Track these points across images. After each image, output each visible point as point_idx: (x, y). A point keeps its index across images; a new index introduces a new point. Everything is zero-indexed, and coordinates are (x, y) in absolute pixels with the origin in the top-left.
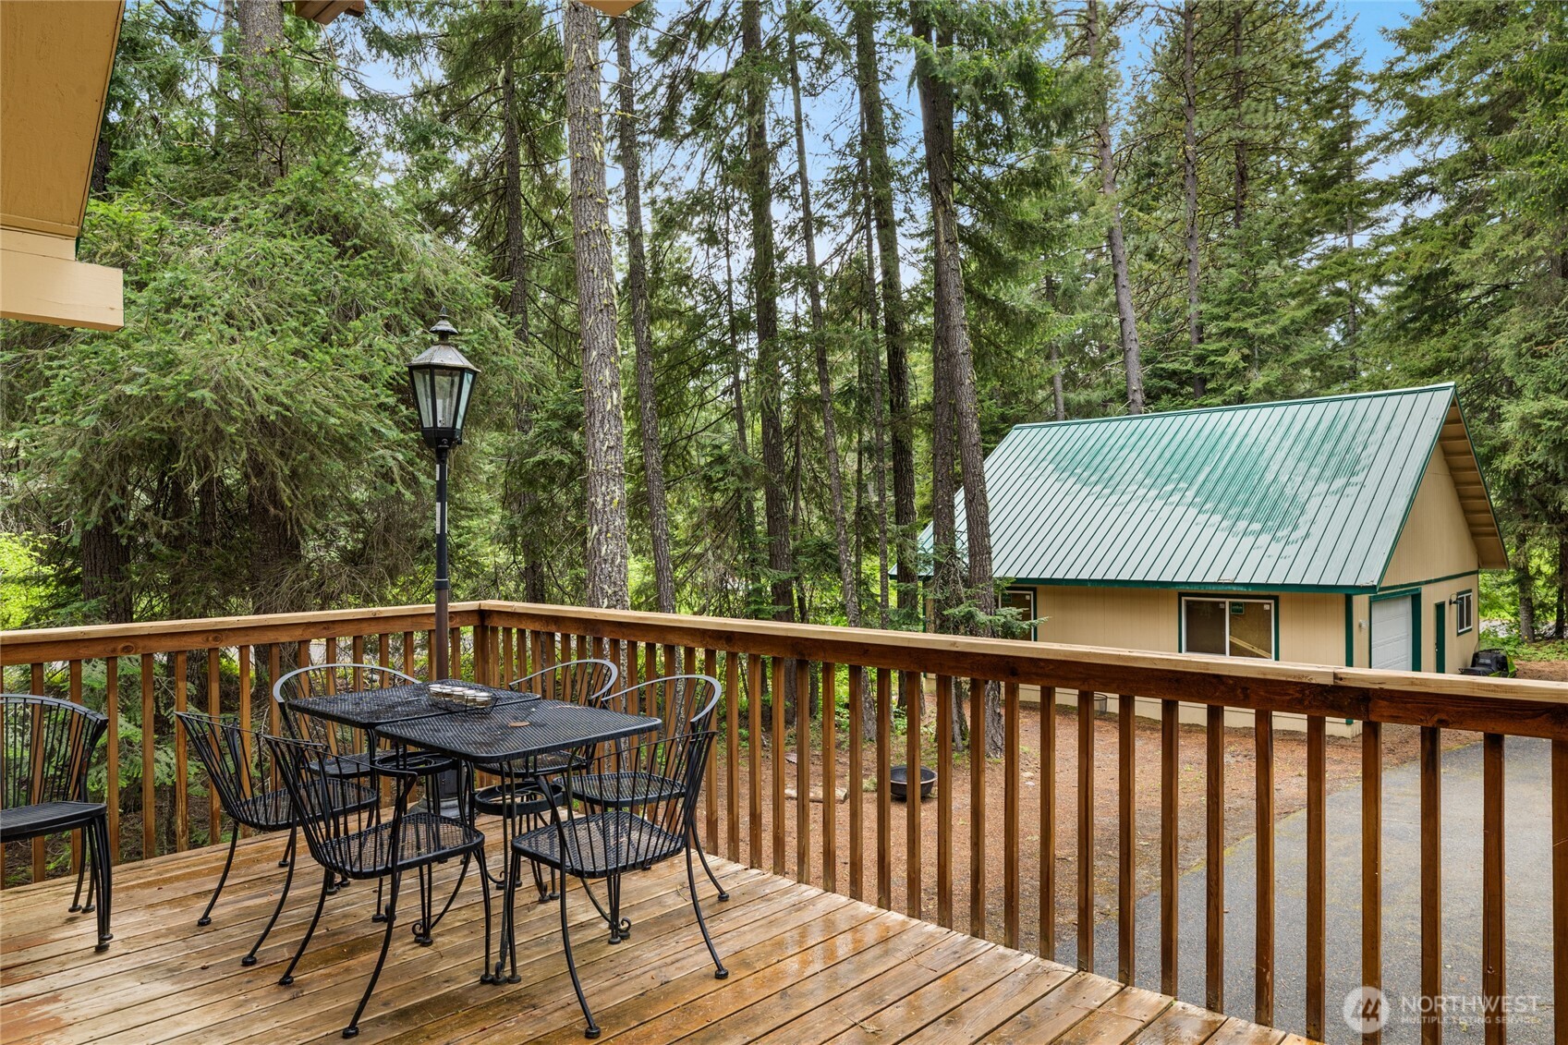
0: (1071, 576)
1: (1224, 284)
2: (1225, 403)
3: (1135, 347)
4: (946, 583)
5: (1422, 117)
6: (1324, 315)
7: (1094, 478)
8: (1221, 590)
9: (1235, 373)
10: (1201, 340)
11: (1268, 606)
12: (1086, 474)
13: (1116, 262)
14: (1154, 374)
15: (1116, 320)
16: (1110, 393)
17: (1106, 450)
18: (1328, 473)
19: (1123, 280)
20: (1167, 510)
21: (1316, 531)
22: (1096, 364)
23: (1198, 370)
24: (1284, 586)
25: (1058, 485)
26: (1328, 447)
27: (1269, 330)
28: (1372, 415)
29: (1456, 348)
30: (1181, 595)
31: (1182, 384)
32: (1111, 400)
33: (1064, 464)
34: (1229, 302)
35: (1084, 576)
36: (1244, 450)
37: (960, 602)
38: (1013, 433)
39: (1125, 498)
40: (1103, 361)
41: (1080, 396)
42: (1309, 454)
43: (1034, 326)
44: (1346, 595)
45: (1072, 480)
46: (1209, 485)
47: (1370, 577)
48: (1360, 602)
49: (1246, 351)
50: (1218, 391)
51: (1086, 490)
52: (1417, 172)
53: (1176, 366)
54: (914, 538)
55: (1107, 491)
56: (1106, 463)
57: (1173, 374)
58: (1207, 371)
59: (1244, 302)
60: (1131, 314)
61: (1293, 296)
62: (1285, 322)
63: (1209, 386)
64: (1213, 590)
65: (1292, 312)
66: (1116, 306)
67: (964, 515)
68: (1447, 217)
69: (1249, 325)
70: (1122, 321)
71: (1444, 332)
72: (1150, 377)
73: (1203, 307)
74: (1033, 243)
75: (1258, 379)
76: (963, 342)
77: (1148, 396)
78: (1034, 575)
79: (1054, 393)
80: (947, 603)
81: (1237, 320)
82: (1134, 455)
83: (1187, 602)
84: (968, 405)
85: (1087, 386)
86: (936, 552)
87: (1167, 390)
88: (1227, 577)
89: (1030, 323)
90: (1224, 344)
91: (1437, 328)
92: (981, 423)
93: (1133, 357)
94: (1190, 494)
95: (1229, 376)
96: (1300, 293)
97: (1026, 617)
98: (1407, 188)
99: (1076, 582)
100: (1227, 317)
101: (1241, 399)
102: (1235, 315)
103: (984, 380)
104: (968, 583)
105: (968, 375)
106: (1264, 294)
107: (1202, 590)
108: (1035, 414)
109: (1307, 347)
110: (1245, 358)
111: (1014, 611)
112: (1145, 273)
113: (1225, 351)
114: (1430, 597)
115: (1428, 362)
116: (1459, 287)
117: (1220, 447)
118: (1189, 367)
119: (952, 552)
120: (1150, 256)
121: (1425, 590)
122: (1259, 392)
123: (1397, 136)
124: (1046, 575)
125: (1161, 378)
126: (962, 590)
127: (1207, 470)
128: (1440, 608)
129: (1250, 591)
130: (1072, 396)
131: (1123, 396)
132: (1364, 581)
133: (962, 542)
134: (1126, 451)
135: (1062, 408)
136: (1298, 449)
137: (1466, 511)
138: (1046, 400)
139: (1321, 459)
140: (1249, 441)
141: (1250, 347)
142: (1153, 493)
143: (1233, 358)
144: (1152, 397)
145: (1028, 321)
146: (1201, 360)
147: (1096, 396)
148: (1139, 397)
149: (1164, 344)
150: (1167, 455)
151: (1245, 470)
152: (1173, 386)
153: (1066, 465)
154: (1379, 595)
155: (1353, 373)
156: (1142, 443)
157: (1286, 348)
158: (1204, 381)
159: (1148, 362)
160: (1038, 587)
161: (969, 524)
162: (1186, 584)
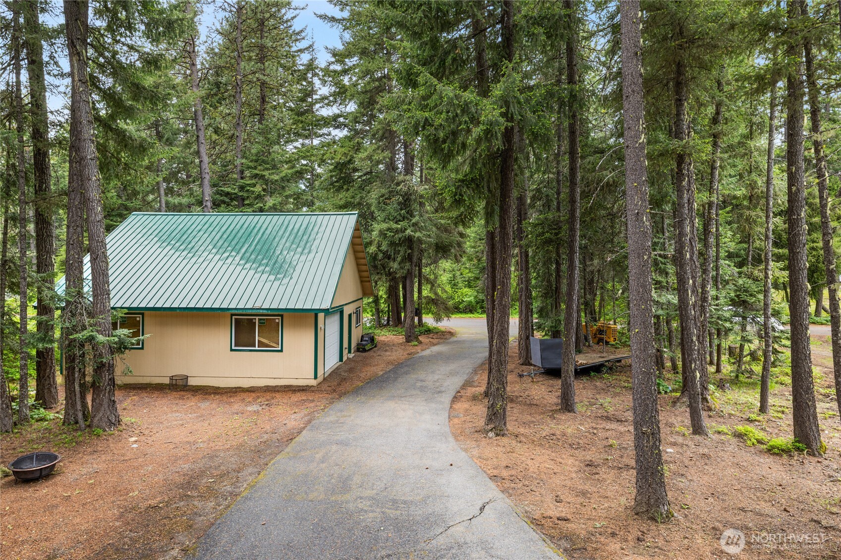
0: (167, 305)
1: (254, 151)
2: (253, 211)
3: (207, 177)
4: (73, 315)
5: (341, 94)
6: (300, 174)
7: (182, 247)
8: (254, 312)
9: (259, 197)
10: (242, 178)
11: (278, 320)
12: (178, 245)
13: (198, 129)
14: (217, 193)
15: (197, 161)
16: (193, 200)
17: (189, 231)
18: (306, 251)
19: (202, 139)
20: (225, 267)
21: (301, 281)
22: (184, 183)
23: (241, 194)
24: (286, 310)
25: (160, 250)
26: (305, 238)
27: (276, 177)
28: (325, 223)
29: (353, 197)
30: (232, 315)
31: (232, 199)
32: (193, 204)
33: (164, 238)
34: (256, 161)
35: (175, 305)
36: (265, 236)
38: (131, 218)
39: (201, 260)
40: (189, 182)
41: (176, 200)
42: (297, 241)
44: (315, 313)
45: (169, 247)
46: (248, 255)
47: (326, 304)
48: (321, 316)
49: (265, 187)
50: (250, 205)
51: (177, 254)
52: (339, 116)
53: (229, 190)
54: (52, 282)
55: (190, 255)
56: (190, 239)
57: (227, 194)
58: (245, 195)
59: (264, 162)
60: (206, 159)
61: (287, 163)
62: (283, 174)
63: (246, 202)
64: (250, 312)
65: (285, 170)
66: (198, 153)
67: (90, 271)
68: (349, 138)
69: (266, 173)
70: (201, 162)
71: (348, 190)
72: (215, 194)
73: (244, 161)
75: (270, 202)
76: (91, 151)
77: (214, 204)
78: (143, 305)
79: (159, 196)
81: (260, 170)
82: (206, 235)
83: (236, 319)
84: (94, 195)
85: (179, 195)
86: (67, 293)
87: (224, 202)
88: (258, 305)
90: (254, 181)
91: (345, 187)
92: (104, 208)
93: (206, 182)
94: (238, 258)
95: (256, 198)
96: (290, 161)
97: (135, 334)
98: (333, 122)
99: (170, 309)
100: (255, 168)
101: (261, 210)
102: (259, 168)
104: (91, 315)
106: (273, 159)
107: (244, 312)
108: (146, 206)
109: (291, 189)
110: (264, 190)
111: (126, 331)
112: (213, 138)
113: (255, 185)
114: (348, 310)
115: (342, 203)
116: (355, 170)
117: (253, 234)
118: (236, 191)
119: (80, 294)
120: (217, 129)
121: (344, 308)
122: (270, 208)
123: (331, 98)
124: (151, 305)
125: (221, 195)
126: (87, 320)
127: (246, 246)
128: (350, 316)
129: (269, 312)
130: (170, 199)
131: (200, 203)
132: (323, 307)
133: (87, 288)
134: (201, 233)
135: (164, 205)
136: (292, 238)
137: (359, 271)
138: (153, 200)
139: (302, 244)
140: (268, 232)
141: (267, 185)
142: (218, 257)
143: (258, 189)
144: (216, 205)
145: (141, 146)
146: (242, 188)
147: (185, 201)
148: (209, 204)
149: (223, 177)
150: (225, 236)
151: (266, 247)
152: (227, 200)
153: (166, 239)
154: (327, 312)
155: (313, 203)
156: (211, 229)
157: (283, 188)
158: (243, 200)
159: (214, 185)
160: (146, 313)
161: (93, 273)
162: (236, 309)
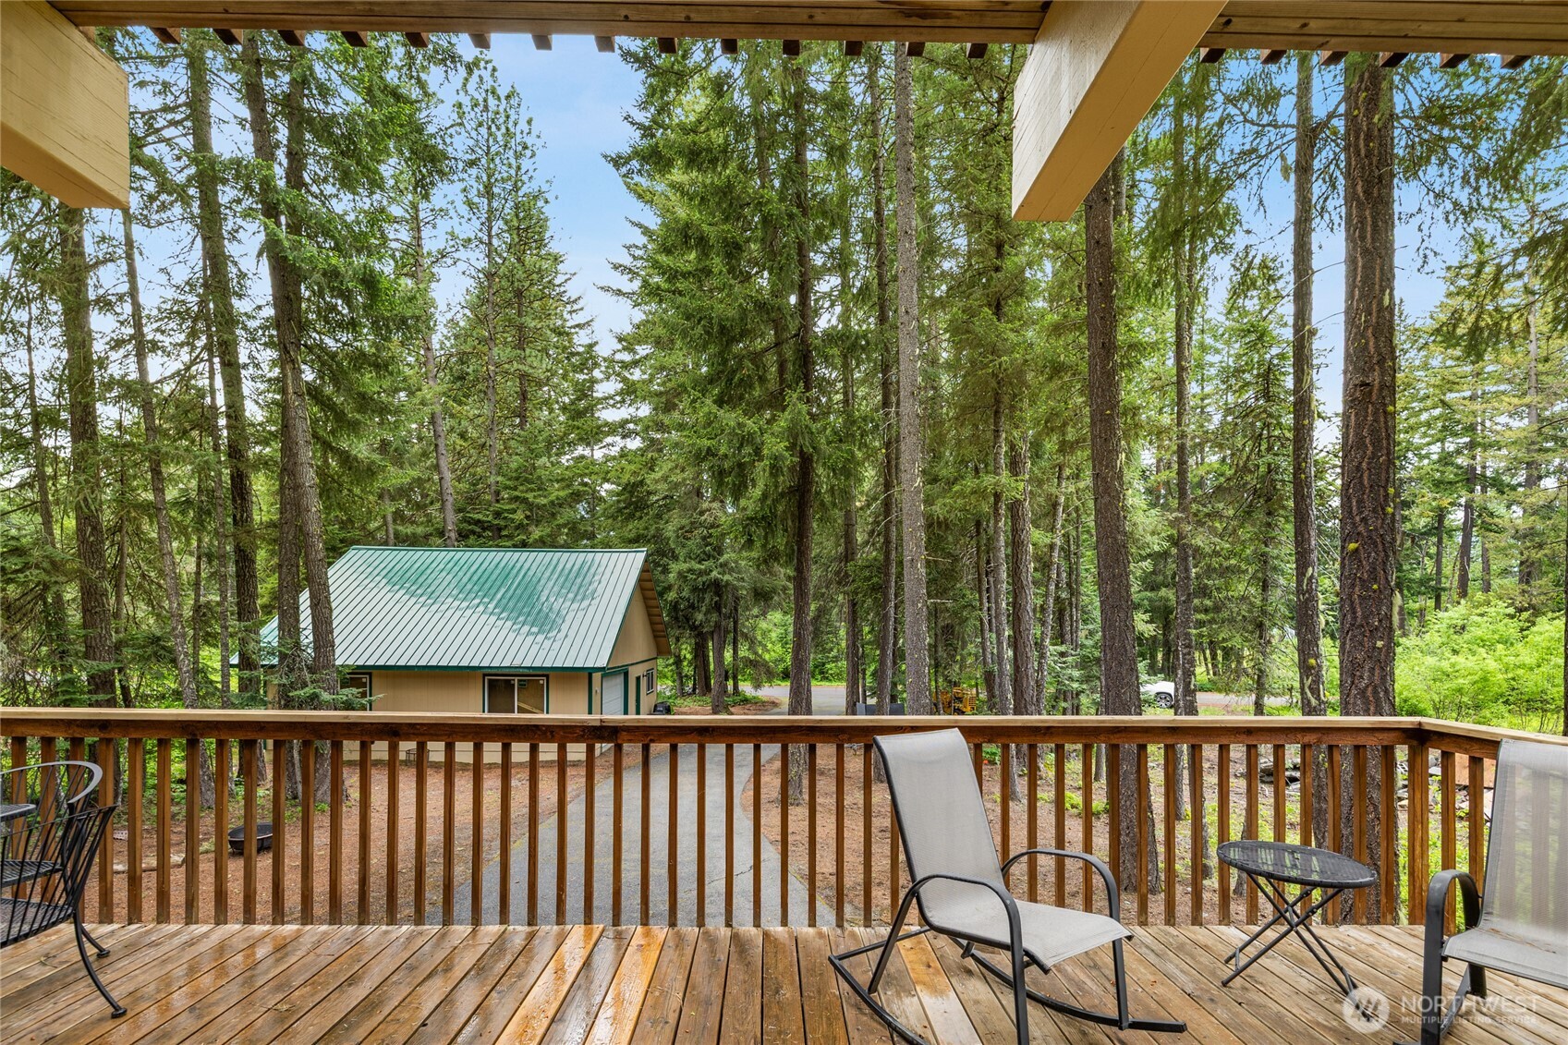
0: (402, 663)
1: (514, 465)
2: (514, 546)
3: (450, 499)
4: (291, 670)
5: (630, 392)
6: (577, 497)
7: (419, 592)
8: (512, 671)
9: (520, 527)
10: (498, 501)
11: (543, 681)
12: (413, 588)
14: (465, 520)
15: (436, 477)
16: (429, 529)
17: (429, 571)
18: (579, 597)
19: (442, 449)
20: (475, 616)
21: (572, 634)
22: (420, 507)
23: (496, 522)
24: (552, 668)
25: (390, 595)
26: (579, 580)
27: (544, 501)
28: (604, 563)
29: (647, 528)
30: (485, 675)
31: (484, 529)
32: (431, 535)
33: (395, 579)
34: (517, 479)
35: (413, 663)
36: (527, 579)
37: (305, 685)
38: (351, 552)
39: (444, 607)
40: (425, 506)
41: (407, 530)
42: (568, 584)
43: (373, 474)
44: (590, 672)
45: (402, 592)
46: (504, 601)
47: (602, 662)
48: (597, 677)
49: (528, 513)
50: (510, 537)
51: (413, 600)
52: (627, 422)
53: (480, 517)
54: (257, 633)
55: (430, 601)
56: (429, 581)
57: (478, 522)
58: (502, 523)
59: (526, 480)
60: (448, 475)
61: (558, 481)
62: (552, 497)
63: (504, 533)
64: (507, 671)
65: (556, 492)
66: (437, 467)
67: (310, 620)
68: (643, 451)
69: (530, 496)
70: (441, 479)
71: (641, 518)
72: (461, 522)
73: (499, 479)
74: (373, 411)
75: (536, 533)
76: (309, 477)
77: (460, 535)
78: (370, 663)
79: (386, 524)
80: (292, 686)
81: (521, 491)
82: (450, 577)
83: (489, 679)
84: (314, 528)
85: (413, 523)
86: (280, 644)
87: (474, 533)
88: (516, 663)
89: (370, 472)
90: (513, 506)
91: (638, 514)
92: (325, 543)
93: (449, 506)
94: (491, 606)
95: (517, 528)
96: (563, 480)
97: (364, 695)
98: (621, 428)
99: (406, 667)
100: (515, 488)
101: (524, 545)
102: (520, 488)
103: (328, 508)
104: (312, 670)
105: (315, 505)
106: (539, 477)
107: (500, 672)
108: (369, 539)
109: (566, 515)
110: (527, 517)
111: (355, 690)
112: (458, 448)
113: (514, 511)
114: (635, 672)
115: (632, 535)
116: (649, 493)
117: (512, 575)
118: (490, 518)
119: (297, 645)
120: (463, 436)
121: (630, 668)
122: (536, 541)
123: (618, 398)
124: (381, 663)
125: (470, 523)
126: (308, 677)
127: (503, 590)
128: (638, 679)
129: (531, 672)
130: (400, 528)
131: (441, 533)
132: (598, 665)
133: (307, 637)
134: (444, 574)
135: (392, 536)
136: (562, 579)
137: (652, 623)
138: (379, 529)
139: (575, 588)
140: (531, 573)
141: (531, 511)
142: (465, 604)
143: (519, 516)
144: (463, 536)
145: (369, 469)
146: (497, 514)
147: (420, 530)
148: (453, 535)
149: (472, 500)
150: (475, 578)
151: (529, 591)
152: (478, 530)
153: (396, 579)
154: (607, 672)
155: (592, 536)
156: (456, 569)
157: (553, 515)
158: (500, 529)
159: (460, 510)
160: (374, 672)
161: (314, 622)
162: (489, 667)
